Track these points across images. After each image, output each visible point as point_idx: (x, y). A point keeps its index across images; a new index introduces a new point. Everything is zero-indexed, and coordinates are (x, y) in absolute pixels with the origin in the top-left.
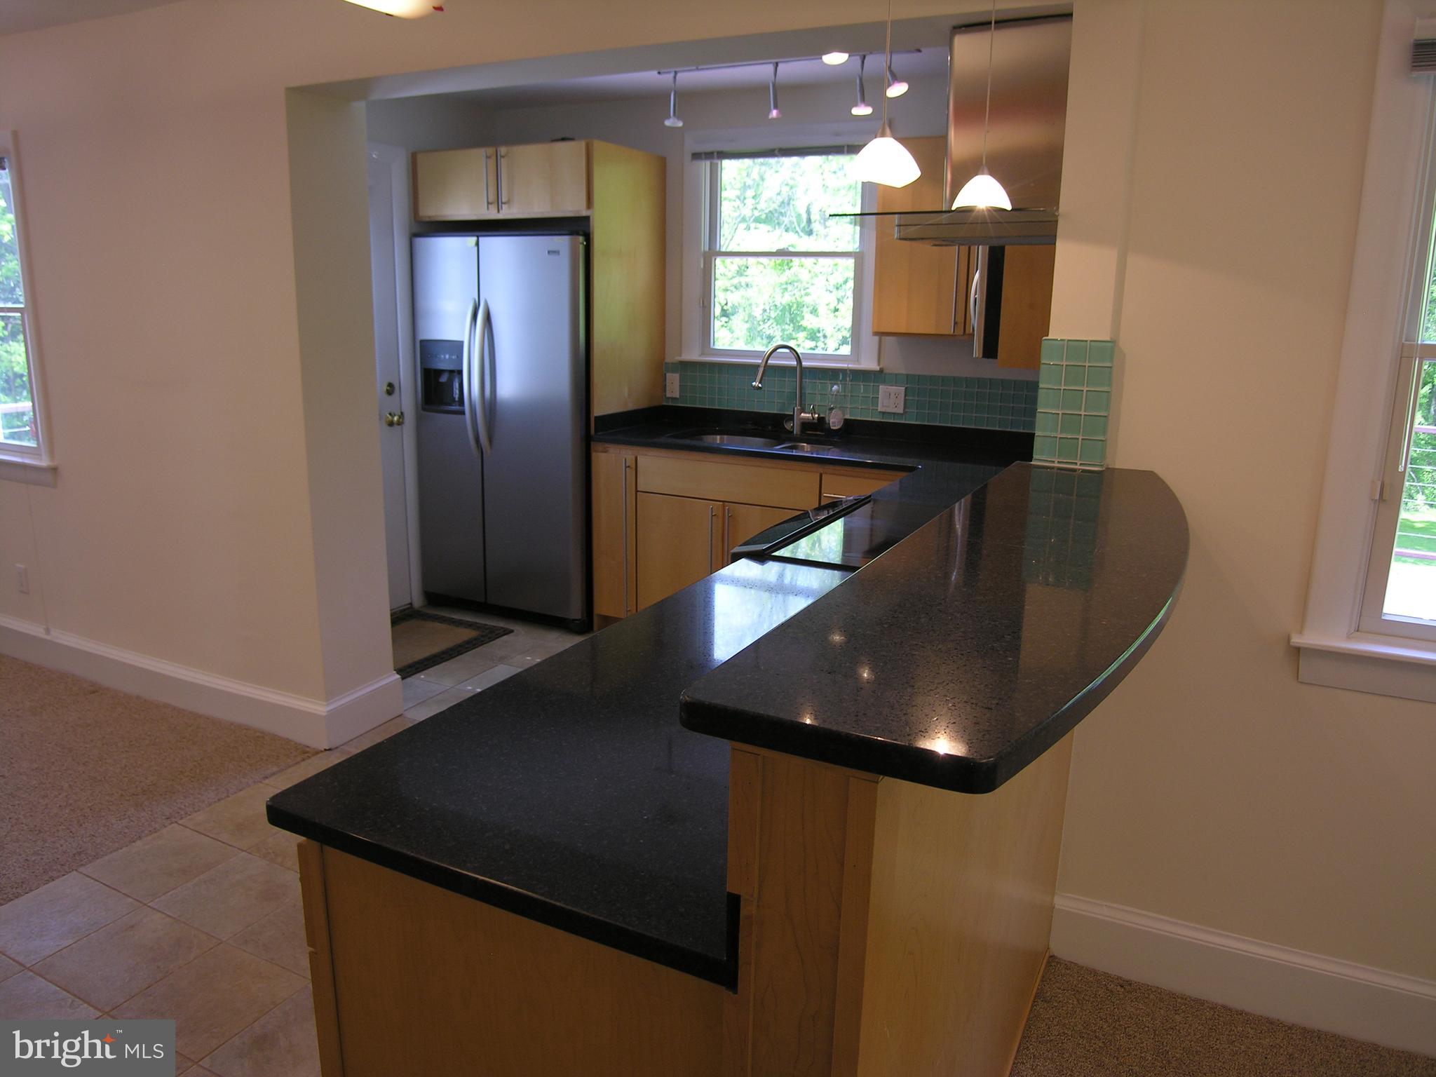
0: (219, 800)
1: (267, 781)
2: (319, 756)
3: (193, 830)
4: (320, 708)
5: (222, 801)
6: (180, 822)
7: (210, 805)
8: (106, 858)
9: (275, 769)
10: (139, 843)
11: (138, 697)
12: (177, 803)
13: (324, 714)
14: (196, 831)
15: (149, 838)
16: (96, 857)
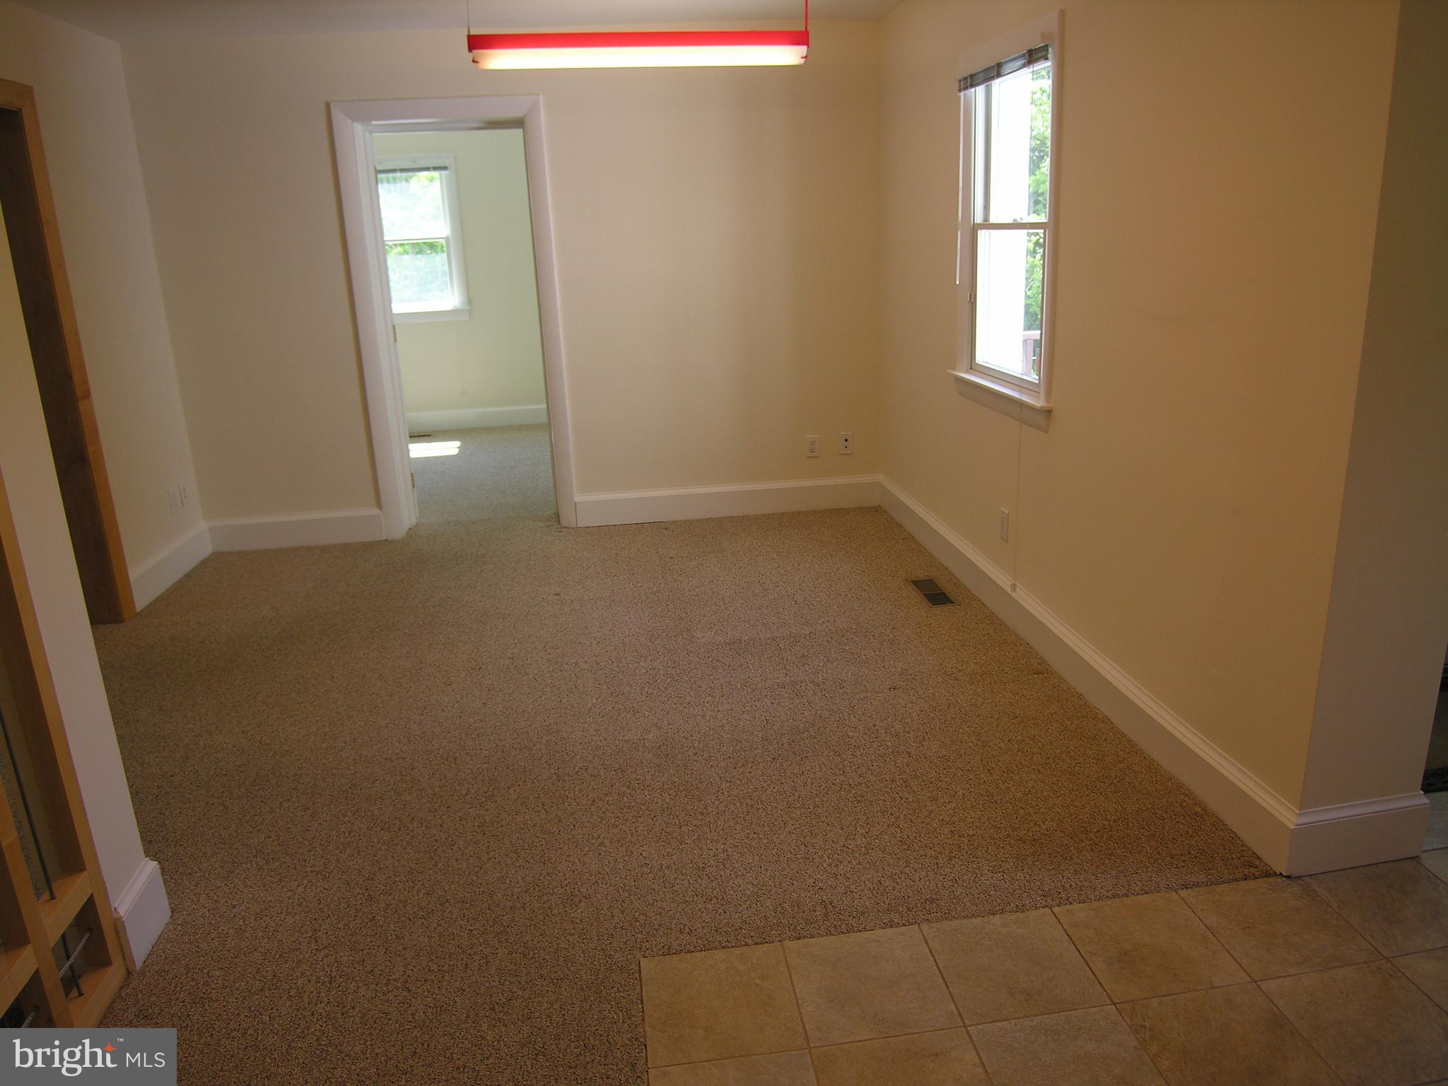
0: (1114, 897)
1: (1183, 893)
2: (1271, 879)
3: (1065, 930)
4: (1289, 817)
5: (1117, 900)
6: (1056, 909)
7: (1100, 899)
8: (954, 923)
9: (1202, 878)
10: (997, 919)
11: (1080, 696)
12: (1063, 877)
13: (1292, 827)
14: (1068, 935)
15: (1013, 917)
16: (947, 916)
